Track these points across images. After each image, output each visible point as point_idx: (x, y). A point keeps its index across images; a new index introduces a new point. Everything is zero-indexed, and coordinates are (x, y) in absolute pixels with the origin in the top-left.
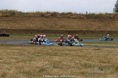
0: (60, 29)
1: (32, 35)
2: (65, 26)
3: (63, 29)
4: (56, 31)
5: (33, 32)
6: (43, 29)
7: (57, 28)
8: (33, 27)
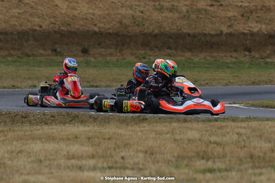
0: (241, 27)
1: (88, 64)
3: (255, 27)
4: (217, 35)
5: (92, 43)
6: (148, 28)
7: (220, 19)
8: (92, 19)
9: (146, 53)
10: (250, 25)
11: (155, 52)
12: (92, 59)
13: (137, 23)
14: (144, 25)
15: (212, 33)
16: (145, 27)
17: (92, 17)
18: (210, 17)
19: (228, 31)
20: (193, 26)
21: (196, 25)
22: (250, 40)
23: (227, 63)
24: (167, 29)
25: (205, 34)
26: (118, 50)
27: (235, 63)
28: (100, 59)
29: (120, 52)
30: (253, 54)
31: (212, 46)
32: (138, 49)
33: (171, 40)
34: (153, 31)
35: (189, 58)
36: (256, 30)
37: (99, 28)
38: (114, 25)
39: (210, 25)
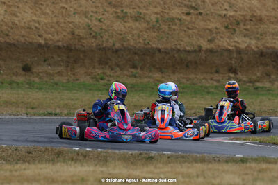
0: (225, 42)
1: (31, 85)
2: (260, 20)
3: (243, 42)
4: (195, 51)
5: (36, 58)
6: (107, 40)
7: (199, 31)
8: (36, 28)
9: (104, 73)
10: (236, 40)
11: (116, 72)
12: (37, 80)
13: (94, 34)
14: (102, 37)
15: (188, 48)
16: (104, 39)
17: (37, 25)
18: (185, 29)
19: (208, 47)
20: (164, 40)
21: (168, 38)
22: (236, 58)
23: (206, 88)
24: (132, 44)
25: (179, 50)
26: (69, 68)
27: (216, 87)
28: (45, 79)
29: (71, 71)
30: (240, 76)
31: (187, 66)
32: (94, 68)
33: (137, 57)
34: (114, 45)
35: (157, 80)
36: (243, 46)
37: (45, 40)
38: (64, 36)
39: (186, 39)
